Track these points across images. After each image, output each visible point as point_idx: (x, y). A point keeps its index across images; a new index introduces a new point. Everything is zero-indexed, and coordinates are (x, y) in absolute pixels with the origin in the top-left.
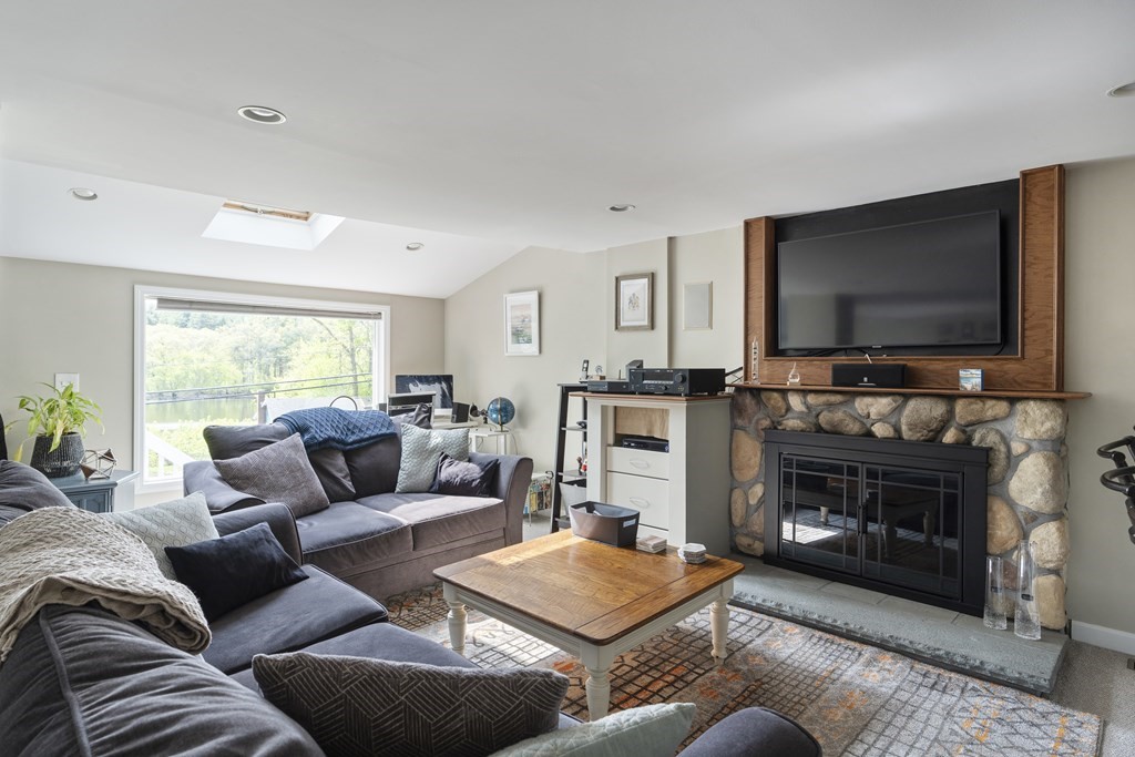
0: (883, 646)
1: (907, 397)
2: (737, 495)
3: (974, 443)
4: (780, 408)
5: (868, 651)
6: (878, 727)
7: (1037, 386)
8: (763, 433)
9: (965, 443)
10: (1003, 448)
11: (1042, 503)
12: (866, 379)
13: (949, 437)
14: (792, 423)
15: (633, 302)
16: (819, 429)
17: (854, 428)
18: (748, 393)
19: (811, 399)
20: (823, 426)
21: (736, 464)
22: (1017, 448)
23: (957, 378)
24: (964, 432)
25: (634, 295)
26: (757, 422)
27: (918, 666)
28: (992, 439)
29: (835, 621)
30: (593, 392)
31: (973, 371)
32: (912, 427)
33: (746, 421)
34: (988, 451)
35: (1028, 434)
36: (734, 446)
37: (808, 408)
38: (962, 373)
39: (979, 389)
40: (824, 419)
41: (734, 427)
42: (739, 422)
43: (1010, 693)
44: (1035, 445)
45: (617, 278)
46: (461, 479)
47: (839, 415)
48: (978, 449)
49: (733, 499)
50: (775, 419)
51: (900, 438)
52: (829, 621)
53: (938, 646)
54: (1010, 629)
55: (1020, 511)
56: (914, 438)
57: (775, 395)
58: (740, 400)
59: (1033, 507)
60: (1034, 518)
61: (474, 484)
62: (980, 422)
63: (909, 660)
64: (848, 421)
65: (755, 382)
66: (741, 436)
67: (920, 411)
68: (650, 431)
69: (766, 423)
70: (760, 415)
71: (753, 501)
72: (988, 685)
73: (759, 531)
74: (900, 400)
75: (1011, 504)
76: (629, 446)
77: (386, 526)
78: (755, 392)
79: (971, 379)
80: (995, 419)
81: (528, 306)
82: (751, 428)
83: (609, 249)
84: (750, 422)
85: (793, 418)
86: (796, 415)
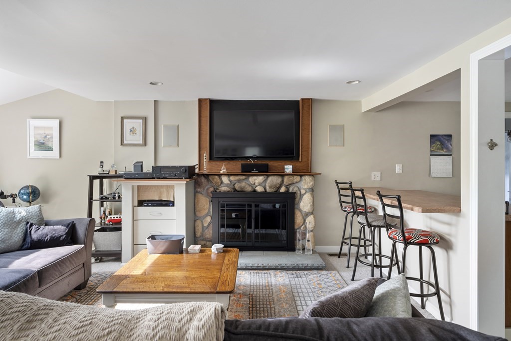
0: (276, 269)
1: (268, 176)
2: (198, 223)
3: (290, 191)
4: (218, 182)
5: (272, 272)
6: (296, 294)
7: (305, 171)
8: (211, 194)
9: (287, 192)
10: (299, 192)
11: (310, 209)
12: (255, 169)
13: (283, 190)
14: (223, 189)
15: (133, 131)
16: (235, 190)
17: (249, 189)
18: (203, 177)
19: (232, 178)
20: (237, 189)
21: (197, 209)
22: (303, 192)
23: (284, 169)
24: (287, 187)
25: (133, 127)
26: (208, 189)
27: (289, 272)
28: (296, 189)
29: (258, 264)
30: (126, 179)
31: (289, 166)
32: (270, 187)
33: (202, 189)
34: (294, 193)
35: (306, 187)
36: (196, 201)
37: (230, 182)
38: (285, 167)
39: (291, 172)
40: (237, 186)
41: (196, 192)
42: (199, 190)
43: (315, 272)
44: (307, 190)
45: (122, 118)
46: (51, 237)
47: (243, 184)
48: (291, 193)
49: (196, 225)
50: (215, 187)
51: (266, 191)
52: (256, 265)
53: (293, 263)
54: (303, 253)
55: (303, 213)
56: (271, 191)
57: (216, 177)
58: (199, 180)
59: (307, 211)
60: (307, 215)
61: (61, 238)
62: (292, 184)
63: (285, 271)
64: (247, 186)
65: (205, 172)
66: (200, 196)
67: (273, 180)
68: (160, 197)
69: (212, 189)
70: (208, 186)
71: (206, 225)
72: (309, 271)
73: (209, 237)
74: (266, 177)
75: (301, 211)
76: (147, 206)
77: (22, 275)
78: (206, 176)
79: (289, 169)
80: (296, 183)
81: (51, 128)
82: (204, 192)
83: (116, 102)
84: (204, 189)
85: (224, 187)
86: (225, 185)
